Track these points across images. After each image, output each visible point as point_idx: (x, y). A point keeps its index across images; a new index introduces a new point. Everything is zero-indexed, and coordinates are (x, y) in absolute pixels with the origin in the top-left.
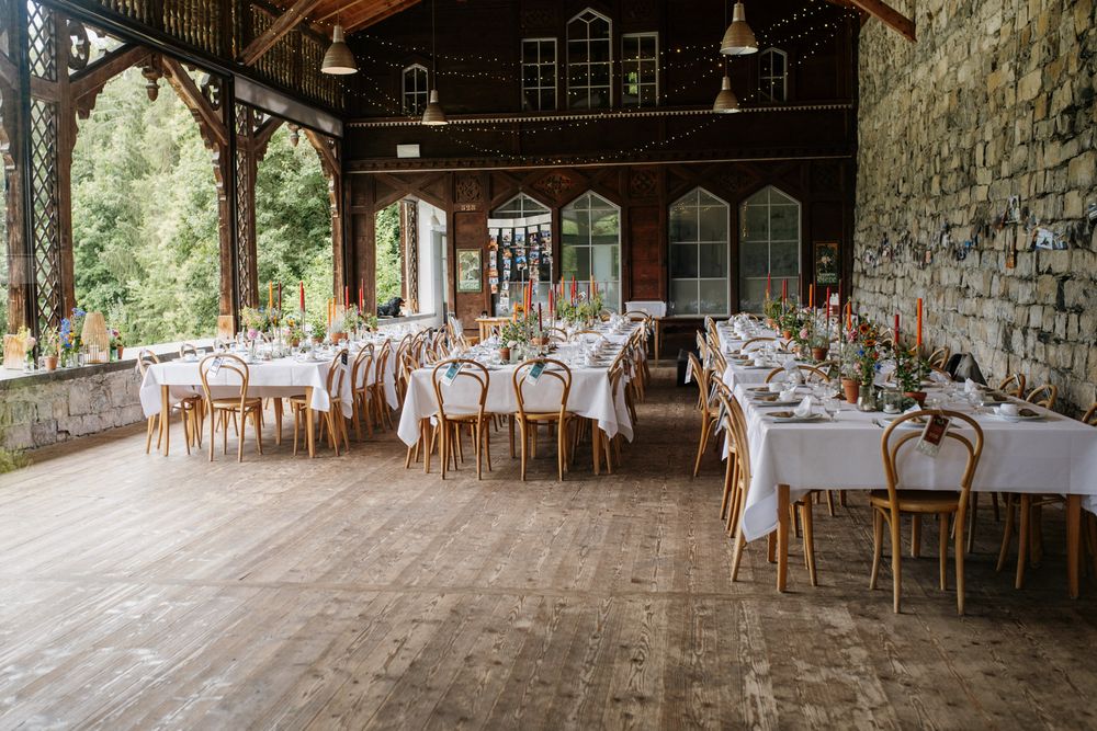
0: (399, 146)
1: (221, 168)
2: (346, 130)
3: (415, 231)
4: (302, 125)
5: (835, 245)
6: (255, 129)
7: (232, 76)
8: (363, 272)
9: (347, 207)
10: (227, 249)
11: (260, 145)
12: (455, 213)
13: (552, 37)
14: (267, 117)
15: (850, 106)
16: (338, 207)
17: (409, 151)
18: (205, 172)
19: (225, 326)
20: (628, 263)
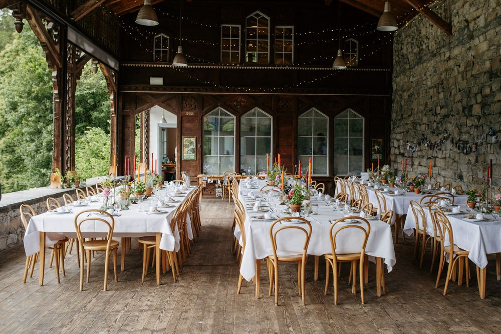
0: (151, 78)
1: (57, 81)
2: (120, 67)
3: (148, 126)
4: (100, 61)
5: (381, 140)
6: (76, 60)
7: (66, 26)
8: (128, 148)
9: (120, 110)
10: (59, 132)
11: (79, 70)
12: (182, 117)
13: (238, 25)
14: (83, 54)
15: (389, 70)
16: (115, 111)
17: (157, 81)
18: (17, 91)
19: (55, 180)
20: (276, 146)
